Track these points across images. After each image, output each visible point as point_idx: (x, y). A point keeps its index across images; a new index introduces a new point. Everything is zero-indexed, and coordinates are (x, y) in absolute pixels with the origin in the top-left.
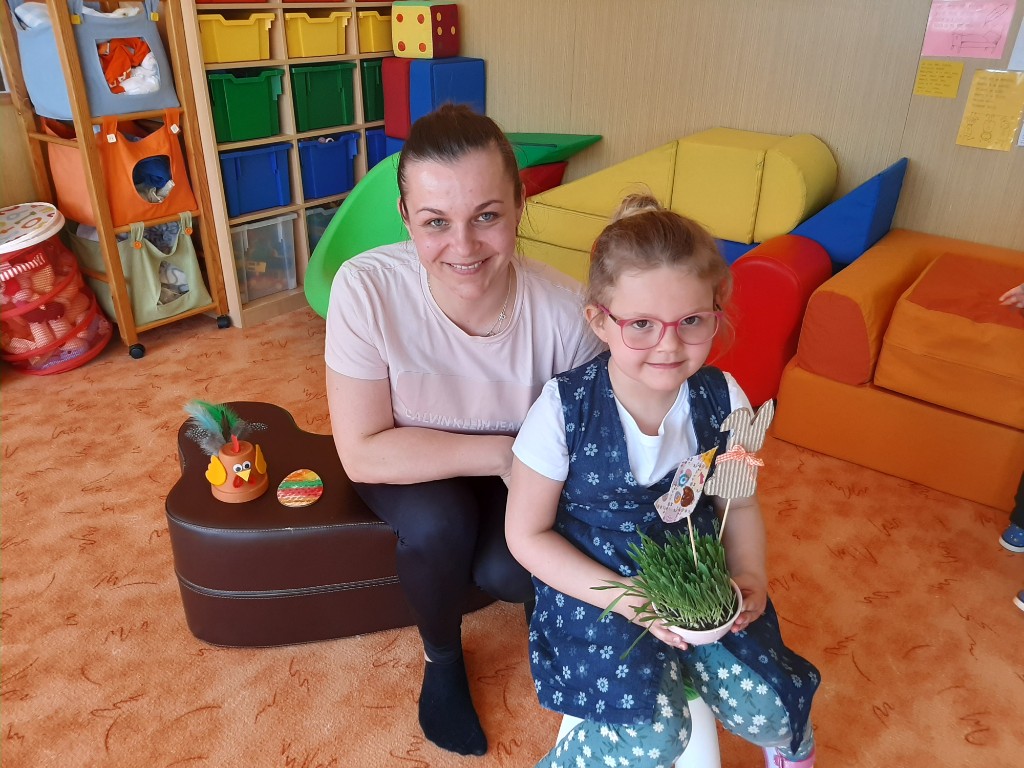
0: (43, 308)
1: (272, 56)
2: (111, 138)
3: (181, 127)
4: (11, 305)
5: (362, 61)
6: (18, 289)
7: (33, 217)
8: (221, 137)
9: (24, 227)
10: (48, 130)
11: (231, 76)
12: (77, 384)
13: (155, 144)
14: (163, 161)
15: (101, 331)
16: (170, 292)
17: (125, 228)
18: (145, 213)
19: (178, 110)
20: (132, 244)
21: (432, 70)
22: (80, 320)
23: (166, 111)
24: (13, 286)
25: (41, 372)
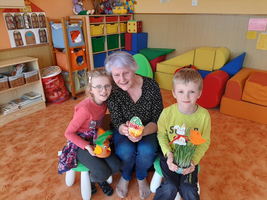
0: (57, 89)
1: (103, 34)
2: (72, 52)
3: (85, 49)
4: (51, 88)
5: (121, 34)
6: (53, 85)
7: (54, 69)
8: (94, 51)
9: (53, 71)
10: (56, 50)
11: (95, 38)
12: (64, 105)
13: (80, 53)
14: (82, 57)
15: (68, 94)
16: (82, 85)
17: (74, 71)
18: (78, 68)
19: (85, 46)
20: (75, 75)
21: (137, 36)
22: (64, 92)
23: (83, 46)
24: (51, 84)
25: (55, 103)
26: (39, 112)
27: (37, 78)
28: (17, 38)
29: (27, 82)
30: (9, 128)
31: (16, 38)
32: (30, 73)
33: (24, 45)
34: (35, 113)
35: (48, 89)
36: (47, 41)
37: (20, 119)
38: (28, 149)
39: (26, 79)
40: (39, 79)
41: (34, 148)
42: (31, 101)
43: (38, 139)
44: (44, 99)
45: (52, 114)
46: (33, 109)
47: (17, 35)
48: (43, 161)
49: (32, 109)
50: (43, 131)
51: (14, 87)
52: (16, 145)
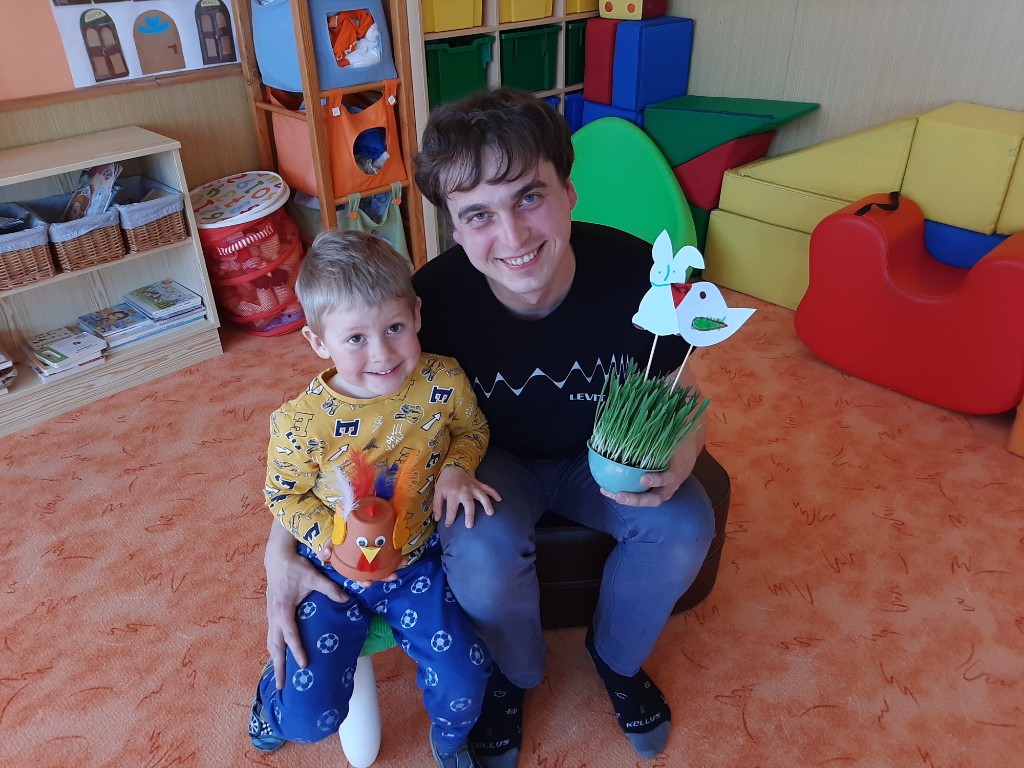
0: (269, 275)
1: (484, 23)
2: (336, 112)
3: (397, 98)
4: (242, 272)
5: (568, 23)
6: (250, 256)
7: (261, 187)
9: (254, 197)
10: (273, 100)
11: (446, 46)
12: (298, 348)
13: (375, 116)
14: (380, 132)
17: (344, 199)
18: (362, 183)
19: (396, 82)
20: (349, 214)
21: (641, 33)
23: (385, 83)
24: (244, 254)
25: (264, 334)
26: (189, 371)
27: (179, 228)
28: (98, 44)
29: (134, 247)
30: (55, 443)
31: (91, 45)
32: (149, 208)
33: (131, 77)
34: (174, 375)
35: (229, 274)
36: (233, 57)
37: (111, 402)
38: (103, 561)
39: (130, 235)
40: (188, 233)
41: (132, 556)
42: (158, 326)
43: (154, 510)
44: (214, 320)
45: (240, 390)
46: (164, 358)
47: (99, 30)
48: (151, 633)
49: (159, 360)
50: (184, 475)
51: (76, 267)
52: (63, 535)
